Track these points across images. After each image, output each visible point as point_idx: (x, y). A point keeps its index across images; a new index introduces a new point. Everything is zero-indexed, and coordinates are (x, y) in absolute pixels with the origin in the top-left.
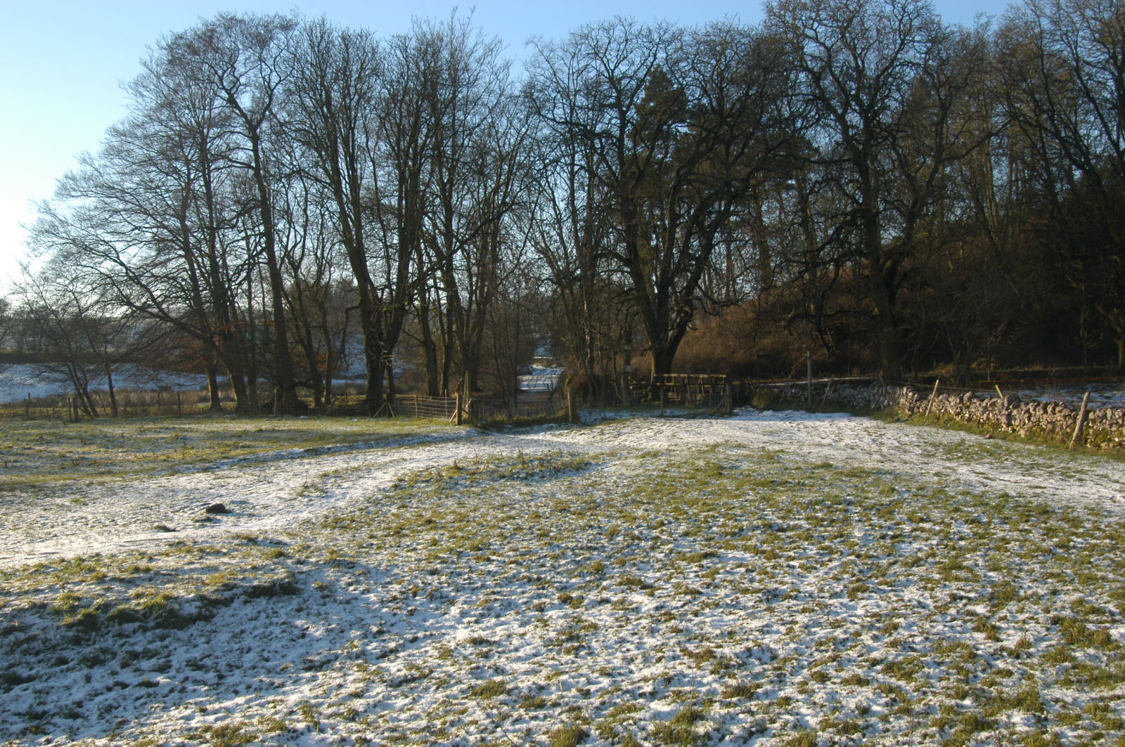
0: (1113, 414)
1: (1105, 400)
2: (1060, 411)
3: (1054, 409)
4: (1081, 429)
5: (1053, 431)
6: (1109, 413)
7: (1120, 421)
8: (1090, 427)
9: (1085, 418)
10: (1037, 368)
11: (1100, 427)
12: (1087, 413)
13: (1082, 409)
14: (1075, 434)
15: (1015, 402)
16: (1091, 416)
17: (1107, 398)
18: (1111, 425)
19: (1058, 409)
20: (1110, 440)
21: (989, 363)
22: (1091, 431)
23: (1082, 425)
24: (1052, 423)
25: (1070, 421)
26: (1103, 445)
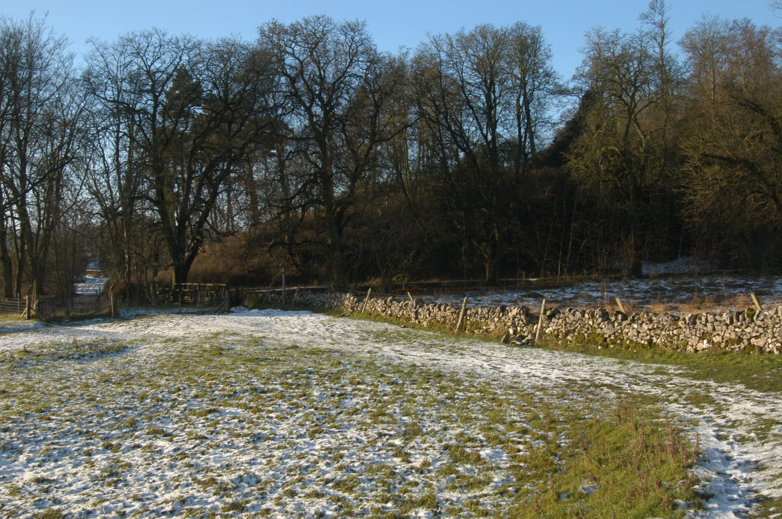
0: (482, 311)
1: (477, 302)
2: (449, 309)
3: (445, 308)
4: (462, 321)
5: (444, 322)
6: (480, 310)
7: (486, 316)
8: (467, 320)
9: (465, 314)
10: (435, 281)
11: (473, 319)
12: (466, 310)
13: (463, 308)
14: (458, 324)
15: (420, 303)
16: (469, 312)
17: (479, 300)
18: (481, 318)
19: (447, 308)
20: (480, 328)
21: (404, 277)
22: (468, 322)
23: (463, 318)
24: (444, 317)
25: (455, 316)
26: (476, 331)
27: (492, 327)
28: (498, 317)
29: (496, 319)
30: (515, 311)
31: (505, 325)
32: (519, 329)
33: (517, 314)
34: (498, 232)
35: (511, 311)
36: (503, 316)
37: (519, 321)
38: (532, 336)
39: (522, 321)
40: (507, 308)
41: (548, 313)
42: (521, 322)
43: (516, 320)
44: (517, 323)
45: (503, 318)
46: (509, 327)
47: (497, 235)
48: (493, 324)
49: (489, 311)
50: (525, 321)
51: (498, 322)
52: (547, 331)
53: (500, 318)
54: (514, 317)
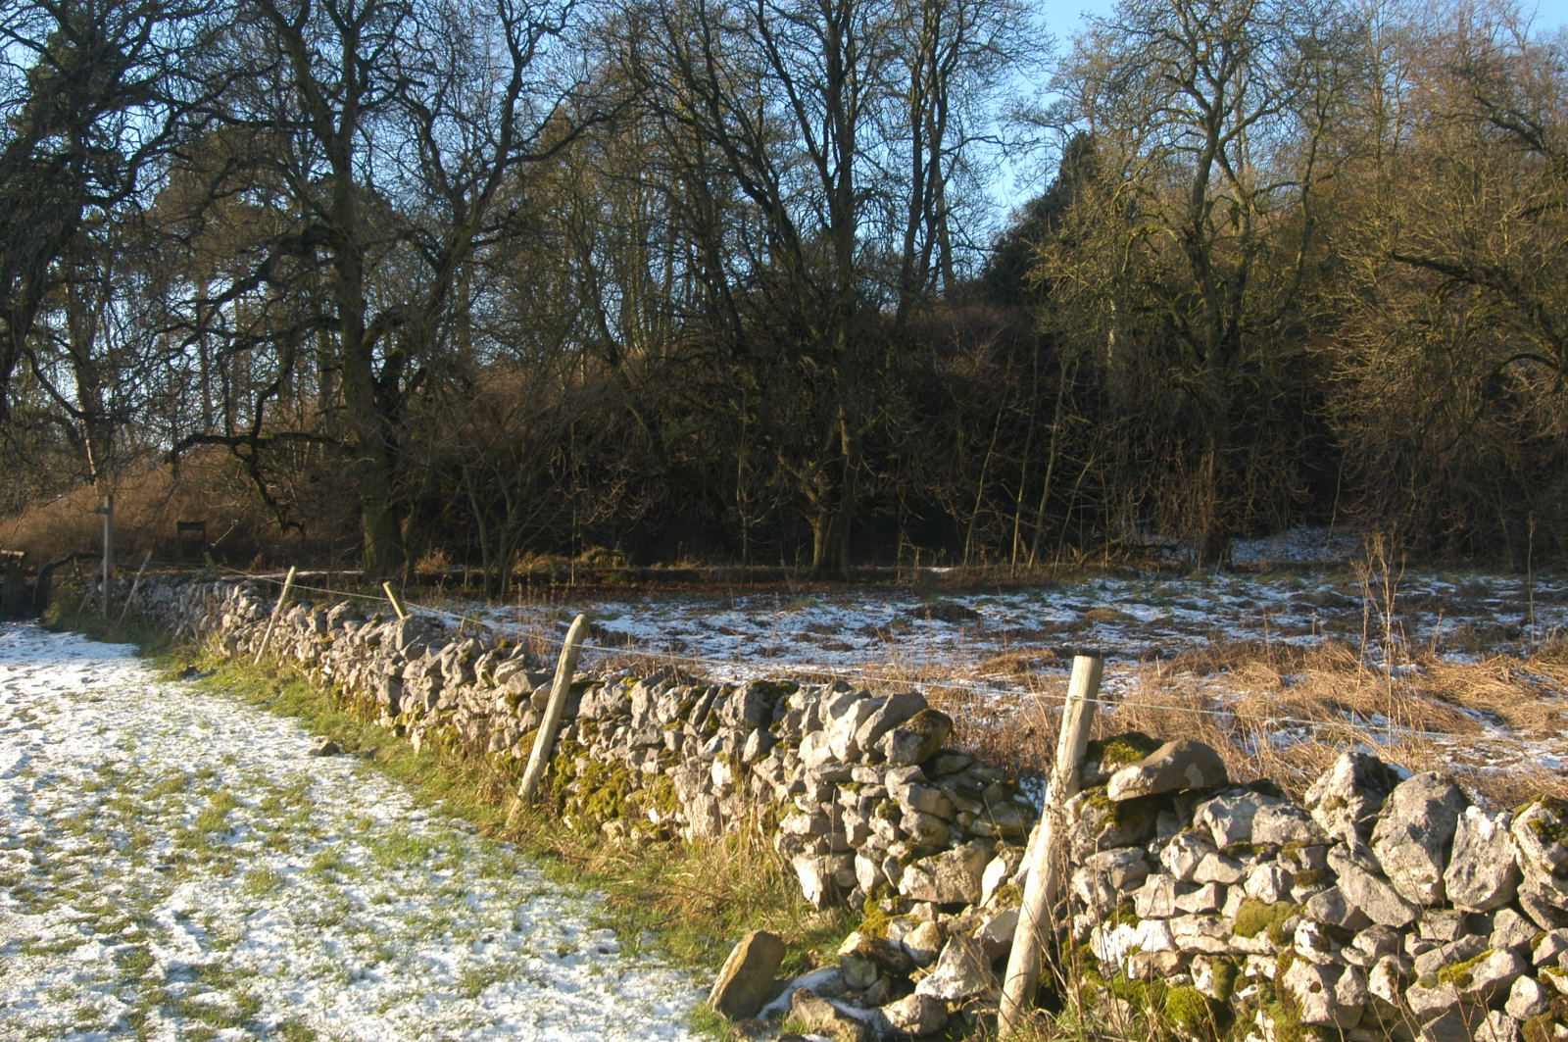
0: (650, 706)
2: (504, 679)
3: (491, 669)
4: (549, 754)
5: (480, 749)
6: (638, 696)
7: (669, 738)
8: (577, 749)
9: (567, 711)
12: (574, 693)
13: (559, 679)
14: (530, 769)
16: (587, 706)
18: (640, 751)
19: (500, 670)
20: (634, 813)
22: (580, 764)
23: (553, 740)
24: (483, 718)
25: (527, 719)
26: (609, 827)
27: (695, 822)
28: (735, 759)
29: (721, 773)
30: (841, 732)
31: (771, 825)
32: (865, 871)
33: (854, 755)
34: (850, 433)
35: (816, 725)
36: (763, 752)
37: (868, 807)
38: (969, 972)
39: (894, 815)
40: (796, 701)
41: (1124, 779)
42: (879, 824)
43: (847, 797)
44: (851, 821)
45: (765, 769)
46: (794, 844)
47: (845, 439)
48: (703, 802)
49: (684, 713)
50: (910, 820)
51: (728, 790)
52: (1110, 944)
53: (744, 770)
54: (833, 781)
